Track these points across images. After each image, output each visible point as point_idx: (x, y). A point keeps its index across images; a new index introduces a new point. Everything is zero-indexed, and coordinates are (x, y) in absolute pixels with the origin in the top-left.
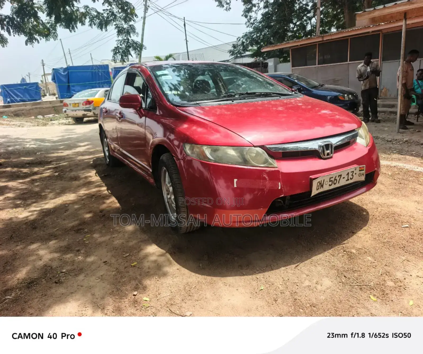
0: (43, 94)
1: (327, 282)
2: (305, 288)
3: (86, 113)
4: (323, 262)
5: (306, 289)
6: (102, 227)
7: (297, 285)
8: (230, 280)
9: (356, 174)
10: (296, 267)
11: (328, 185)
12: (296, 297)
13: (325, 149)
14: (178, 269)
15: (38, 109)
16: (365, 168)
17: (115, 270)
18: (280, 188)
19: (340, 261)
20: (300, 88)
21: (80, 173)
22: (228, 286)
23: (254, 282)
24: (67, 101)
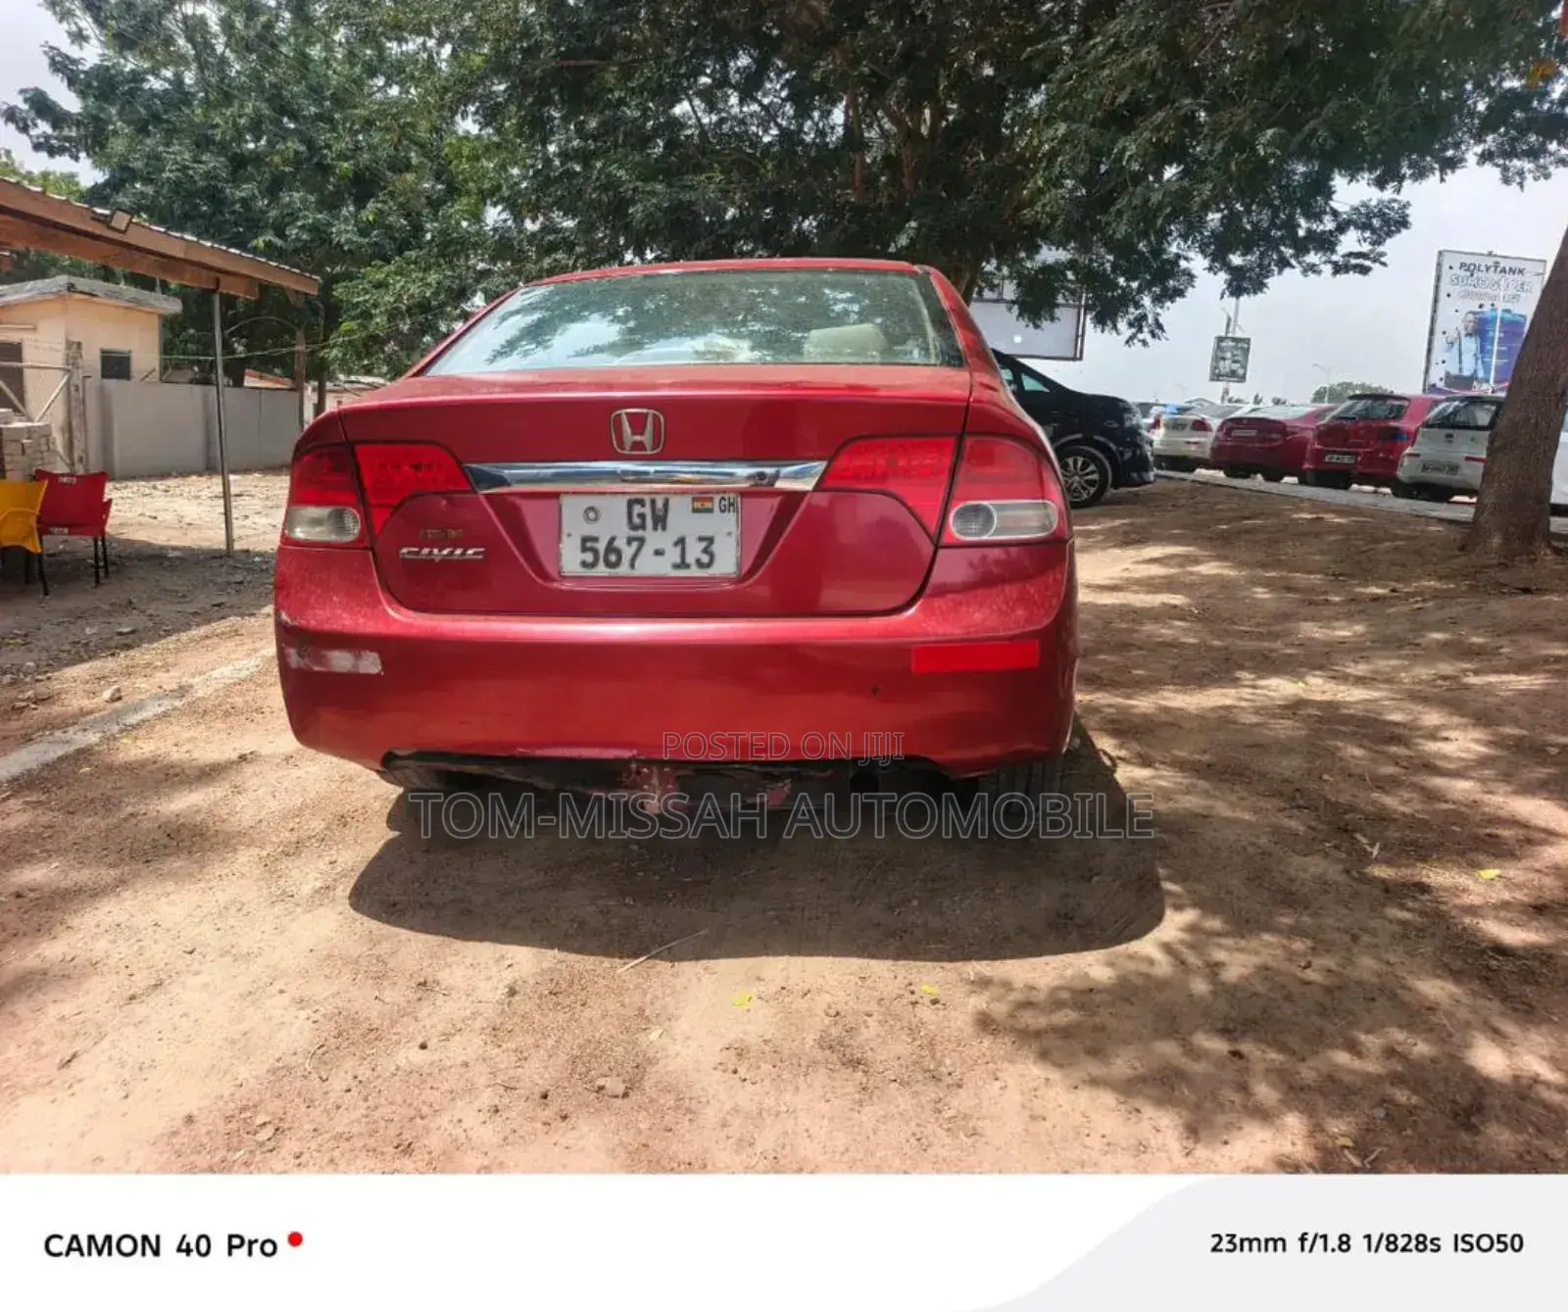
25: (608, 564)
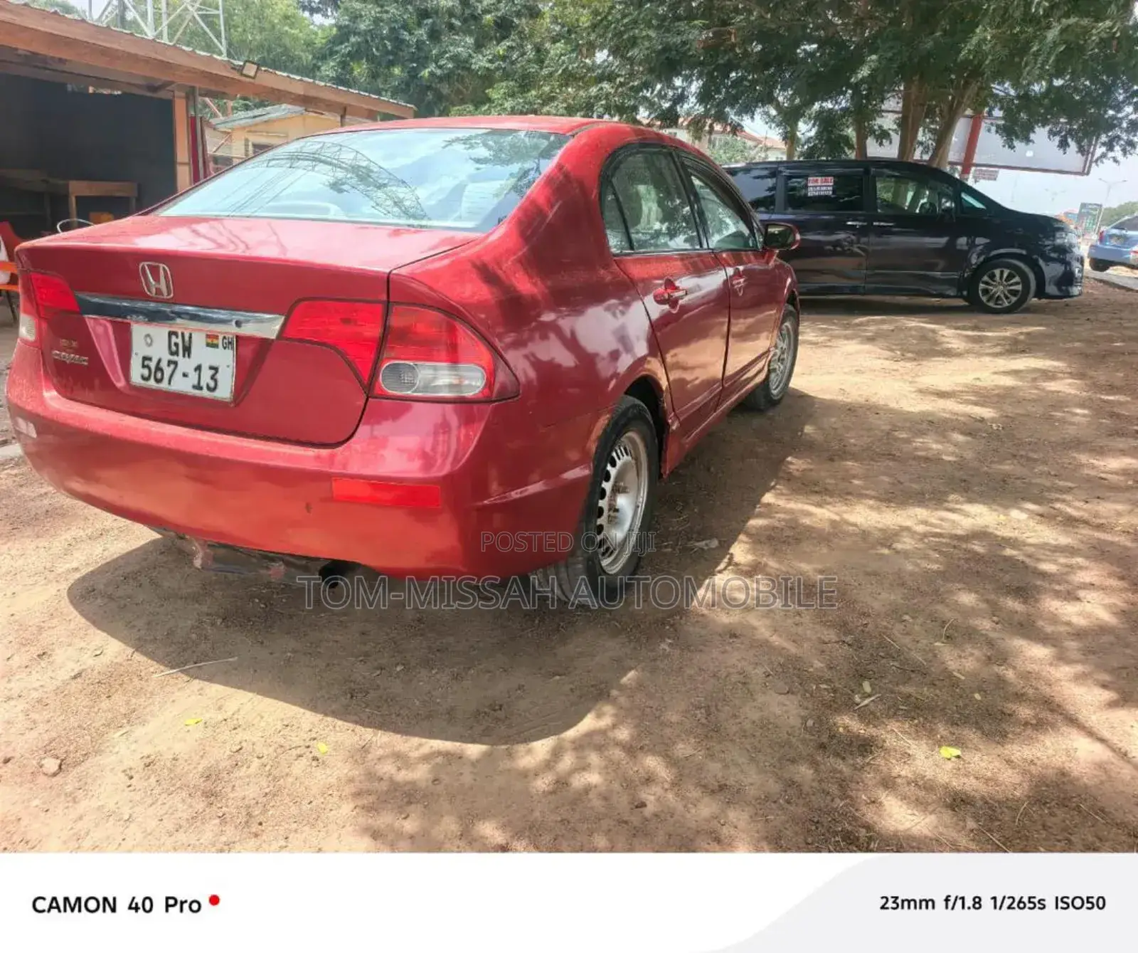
25: (158, 381)
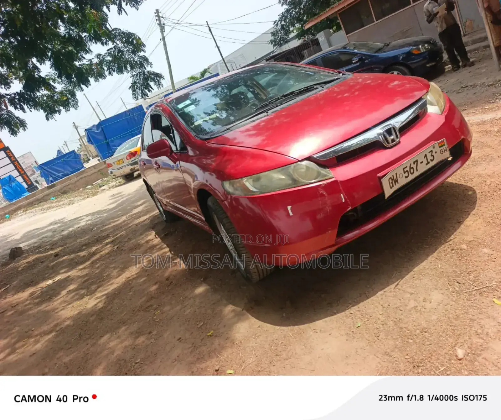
0: (87, 159)
1: (436, 296)
2: (410, 311)
3: (133, 167)
4: (428, 271)
5: (412, 312)
6: (171, 298)
7: (400, 310)
8: (320, 324)
9: (436, 152)
10: (396, 286)
11: (404, 177)
12: (401, 325)
13: (387, 136)
14: (259, 327)
15: (84, 178)
16: (445, 142)
17: (190, 346)
18: (344, 201)
19: (448, 264)
20: (362, 58)
21: (139, 240)
22: (319, 333)
23: (349, 320)
24: (109, 160)
